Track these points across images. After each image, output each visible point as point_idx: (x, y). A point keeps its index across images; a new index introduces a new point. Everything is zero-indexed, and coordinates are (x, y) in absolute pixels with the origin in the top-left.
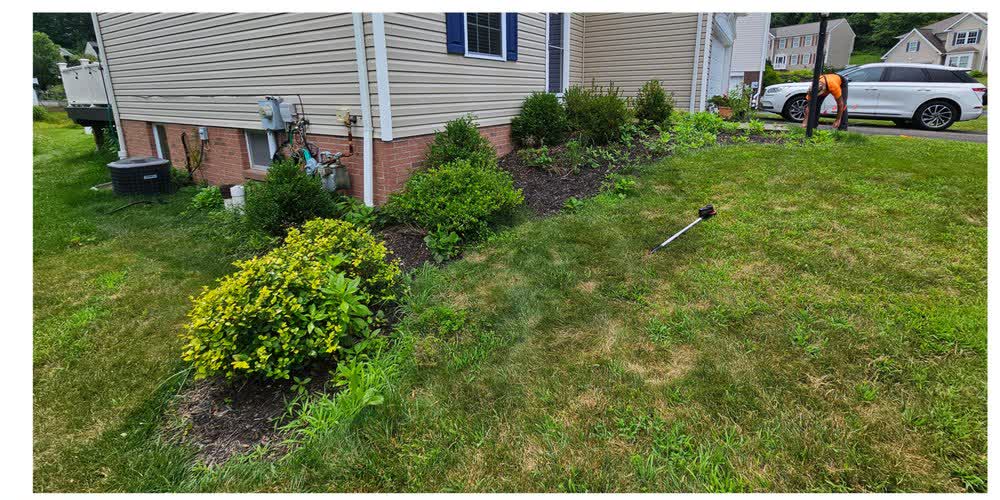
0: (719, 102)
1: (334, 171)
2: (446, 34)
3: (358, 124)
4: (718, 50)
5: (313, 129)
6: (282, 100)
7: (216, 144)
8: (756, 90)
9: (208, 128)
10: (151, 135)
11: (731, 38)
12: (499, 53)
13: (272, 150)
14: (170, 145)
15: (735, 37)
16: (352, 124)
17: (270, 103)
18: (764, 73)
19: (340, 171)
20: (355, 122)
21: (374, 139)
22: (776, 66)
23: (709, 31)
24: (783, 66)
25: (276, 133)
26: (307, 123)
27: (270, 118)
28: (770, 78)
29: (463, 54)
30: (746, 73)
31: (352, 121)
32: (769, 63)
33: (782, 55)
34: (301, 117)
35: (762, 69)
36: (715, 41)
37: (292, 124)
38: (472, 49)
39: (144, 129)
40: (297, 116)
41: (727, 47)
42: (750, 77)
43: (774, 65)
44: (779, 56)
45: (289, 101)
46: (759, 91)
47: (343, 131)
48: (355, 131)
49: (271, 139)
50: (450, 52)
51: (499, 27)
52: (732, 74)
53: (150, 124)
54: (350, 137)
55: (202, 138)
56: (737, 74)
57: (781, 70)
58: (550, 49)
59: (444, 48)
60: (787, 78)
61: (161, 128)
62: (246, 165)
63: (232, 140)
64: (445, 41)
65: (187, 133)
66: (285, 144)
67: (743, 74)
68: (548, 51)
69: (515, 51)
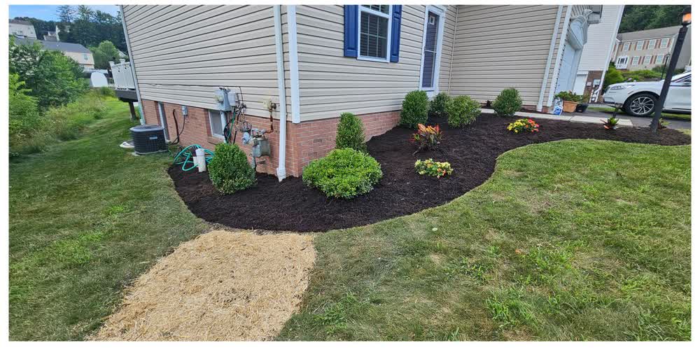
0: (565, 97)
1: (260, 142)
2: (344, 41)
3: (277, 109)
4: (570, 53)
5: (248, 112)
6: (229, 90)
7: (192, 118)
8: (597, 86)
9: (187, 107)
10: (157, 110)
11: (581, 42)
12: (385, 57)
13: (224, 125)
14: (167, 116)
15: (585, 41)
16: (273, 109)
17: (222, 92)
18: (607, 72)
19: (265, 142)
20: (275, 108)
21: (287, 121)
22: (618, 66)
23: (563, 37)
24: (624, 66)
25: (226, 113)
26: (244, 106)
27: (222, 103)
28: (612, 78)
29: (356, 58)
30: (590, 72)
31: (273, 107)
32: (612, 64)
33: (625, 57)
34: (241, 102)
35: (605, 68)
36: (567, 46)
37: (236, 107)
38: (362, 53)
39: (153, 105)
40: (238, 102)
41: (577, 49)
42: (593, 75)
43: (616, 64)
44: (621, 57)
45: (234, 91)
46: (600, 88)
47: (267, 114)
48: (276, 115)
49: (222, 116)
50: (345, 56)
51: (386, 36)
52: (579, 73)
53: (156, 102)
54: (271, 119)
55: (184, 113)
56: (584, 73)
57: (622, 69)
58: (426, 52)
59: (341, 53)
60: (628, 76)
61: (162, 104)
62: (209, 133)
63: (201, 116)
64: (343, 48)
65: (175, 109)
66: (231, 121)
67: (587, 73)
68: (423, 55)
69: (397, 54)
